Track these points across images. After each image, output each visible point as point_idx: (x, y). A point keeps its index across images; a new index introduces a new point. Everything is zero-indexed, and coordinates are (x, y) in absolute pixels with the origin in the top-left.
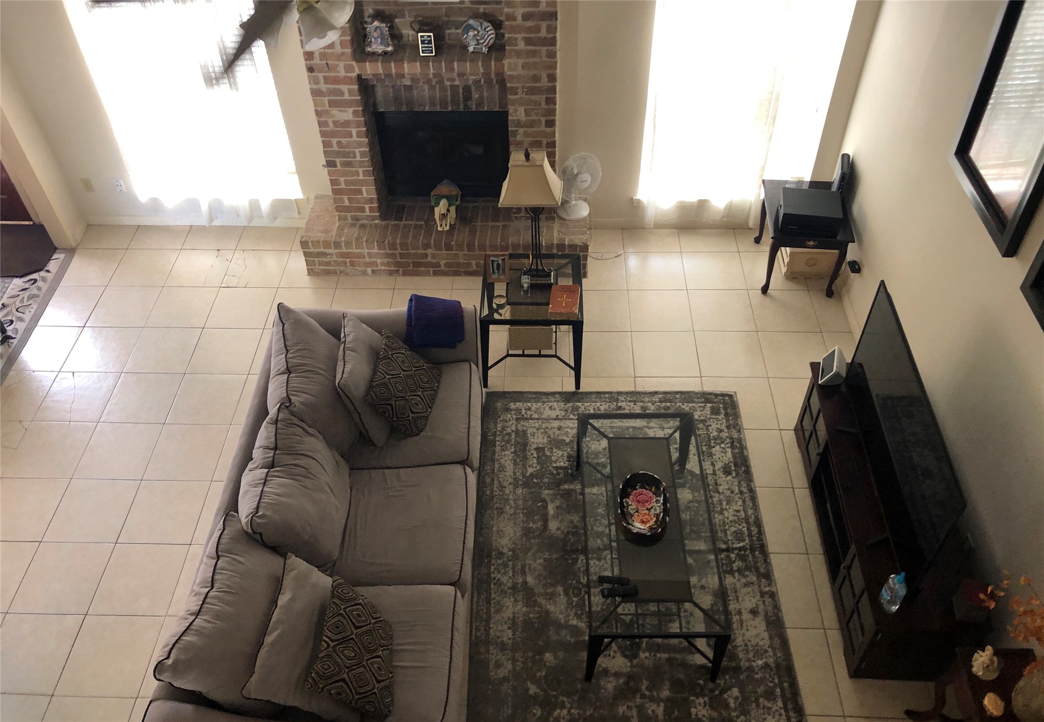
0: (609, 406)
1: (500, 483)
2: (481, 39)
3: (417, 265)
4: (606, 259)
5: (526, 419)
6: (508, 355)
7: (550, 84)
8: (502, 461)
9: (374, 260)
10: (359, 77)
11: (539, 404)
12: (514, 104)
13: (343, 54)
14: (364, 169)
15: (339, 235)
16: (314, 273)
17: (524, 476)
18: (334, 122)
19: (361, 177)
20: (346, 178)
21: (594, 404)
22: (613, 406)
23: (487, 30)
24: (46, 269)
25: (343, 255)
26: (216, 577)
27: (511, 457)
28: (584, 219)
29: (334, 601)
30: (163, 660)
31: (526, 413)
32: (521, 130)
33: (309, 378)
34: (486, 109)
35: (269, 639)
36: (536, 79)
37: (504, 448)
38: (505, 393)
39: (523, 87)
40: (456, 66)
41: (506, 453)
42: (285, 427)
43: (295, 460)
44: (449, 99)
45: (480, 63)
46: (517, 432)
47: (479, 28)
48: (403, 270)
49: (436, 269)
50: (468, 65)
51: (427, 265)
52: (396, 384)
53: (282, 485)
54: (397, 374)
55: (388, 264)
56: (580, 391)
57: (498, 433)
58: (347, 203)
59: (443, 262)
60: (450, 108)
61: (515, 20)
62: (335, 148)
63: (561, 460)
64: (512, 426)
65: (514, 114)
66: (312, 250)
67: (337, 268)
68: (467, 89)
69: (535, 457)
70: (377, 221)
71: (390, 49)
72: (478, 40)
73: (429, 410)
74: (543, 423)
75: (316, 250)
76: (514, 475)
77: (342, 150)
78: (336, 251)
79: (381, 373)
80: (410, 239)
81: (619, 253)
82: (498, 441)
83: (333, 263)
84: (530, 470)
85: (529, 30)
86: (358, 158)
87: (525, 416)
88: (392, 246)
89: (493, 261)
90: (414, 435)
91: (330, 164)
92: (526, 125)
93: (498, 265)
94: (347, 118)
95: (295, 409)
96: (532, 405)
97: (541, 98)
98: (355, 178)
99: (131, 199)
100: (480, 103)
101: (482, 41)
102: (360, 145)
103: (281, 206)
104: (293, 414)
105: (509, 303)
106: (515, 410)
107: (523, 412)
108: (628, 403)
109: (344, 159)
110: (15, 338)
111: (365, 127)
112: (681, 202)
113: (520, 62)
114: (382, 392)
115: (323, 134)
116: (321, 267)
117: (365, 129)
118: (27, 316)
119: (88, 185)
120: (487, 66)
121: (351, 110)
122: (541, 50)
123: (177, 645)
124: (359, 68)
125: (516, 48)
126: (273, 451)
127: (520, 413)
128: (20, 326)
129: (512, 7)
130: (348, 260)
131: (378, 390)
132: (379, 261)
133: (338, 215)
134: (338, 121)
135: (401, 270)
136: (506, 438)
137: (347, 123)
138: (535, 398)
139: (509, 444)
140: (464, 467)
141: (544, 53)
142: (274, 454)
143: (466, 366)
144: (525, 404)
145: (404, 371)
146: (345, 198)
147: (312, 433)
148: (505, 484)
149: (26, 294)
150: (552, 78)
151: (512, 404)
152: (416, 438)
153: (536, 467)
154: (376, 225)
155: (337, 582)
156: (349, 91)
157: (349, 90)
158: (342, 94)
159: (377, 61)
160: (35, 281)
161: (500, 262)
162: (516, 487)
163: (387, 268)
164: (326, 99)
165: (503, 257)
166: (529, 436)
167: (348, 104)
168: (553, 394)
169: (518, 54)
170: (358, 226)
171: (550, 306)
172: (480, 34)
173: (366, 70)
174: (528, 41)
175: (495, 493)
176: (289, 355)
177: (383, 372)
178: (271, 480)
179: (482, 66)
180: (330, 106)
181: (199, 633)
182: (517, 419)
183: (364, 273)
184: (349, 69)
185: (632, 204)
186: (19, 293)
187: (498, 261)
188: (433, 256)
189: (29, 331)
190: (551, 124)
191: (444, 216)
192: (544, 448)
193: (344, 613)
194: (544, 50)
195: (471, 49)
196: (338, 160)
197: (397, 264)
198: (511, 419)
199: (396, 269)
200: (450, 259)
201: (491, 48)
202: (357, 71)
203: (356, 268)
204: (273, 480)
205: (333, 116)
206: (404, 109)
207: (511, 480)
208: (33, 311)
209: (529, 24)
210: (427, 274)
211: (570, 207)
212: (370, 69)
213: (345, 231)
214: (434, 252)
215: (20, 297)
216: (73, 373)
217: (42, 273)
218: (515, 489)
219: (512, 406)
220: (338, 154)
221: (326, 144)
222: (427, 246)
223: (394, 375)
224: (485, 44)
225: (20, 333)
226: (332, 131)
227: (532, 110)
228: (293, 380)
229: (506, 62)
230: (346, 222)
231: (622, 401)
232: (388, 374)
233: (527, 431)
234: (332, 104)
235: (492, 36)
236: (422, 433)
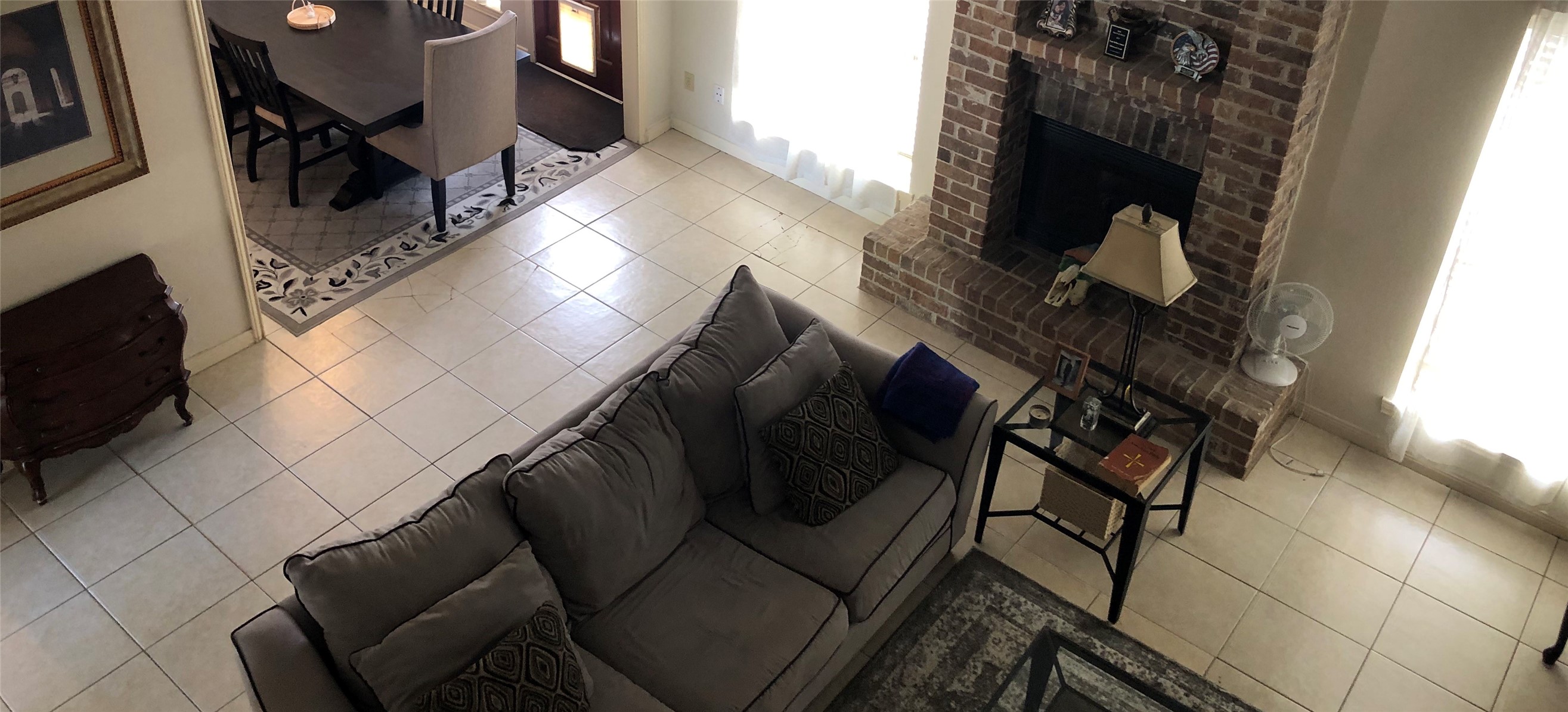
0: (1143, 673)
1: (902, 675)
2: (1196, 61)
3: (997, 337)
4: (1292, 470)
5: (1003, 616)
6: (1033, 512)
7: (1275, 156)
8: (927, 650)
9: (945, 304)
10: (1015, 55)
11: (1037, 607)
12: (1211, 166)
13: (1004, 17)
14: (981, 178)
15: (915, 252)
16: (868, 288)
17: (942, 687)
18: (965, 101)
19: (975, 188)
20: (956, 182)
21: (1120, 656)
22: (1148, 676)
23: (1209, 51)
24: (598, 152)
25: (909, 280)
26: (431, 513)
27: (941, 652)
28: (1280, 389)
29: (527, 626)
30: (305, 556)
31: (1009, 608)
32: (1213, 208)
33: (712, 365)
34: (1181, 163)
35: (424, 617)
36: (1255, 141)
37: (942, 634)
38: (999, 564)
39: (1234, 146)
40: (1144, 83)
41: (942, 643)
42: (638, 401)
43: (623, 446)
44: (1133, 131)
45: (1180, 90)
46: (976, 625)
47: (1200, 45)
48: (977, 337)
49: (1023, 357)
50: (1162, 86)
51: (1013, 345)
52: (814, 434)
53: (585, 464)
54: (823, 424)
55: (961, 319)
56: (1114, 626)
57: (949, 610)
58: (946, 215)
59: (1034, 351)
60: (1130, 144)
61: (1247, 47)
62: (956, 136)
63: (1011, 700)
64: (975, 612)
65: (1208, 180)
66: (874, 255)
67: (897, 294)
68: (1162, 127)
69: (975, 673)
70: (974, 257)
71: (1069, 32)
72: (1192, 60)
73: (848, 503)
74: (1023, 635)
75: (879, 258)
76: (929, 679)
77: (963, 142)
78: (902, 270)
79: (803, 409)
80: (1002, 296)
81: (1320, 472)
82: (942, 620)
83: (893, 284)
84: (956, 686)
85: (1263, 67)
86: (979, 161)
87: (1004, 611)
88: (974, 295)
89: (1063, 357)
90: (807, 524)
91: (943, 155)
92: (1220, 204)
93: (1069, 366)
94: (982, 102)
95: (664, 387)
96: (1025, 602)
97: (1255, 172)
98: (967, 185)
99: (726, 114)
100: (1175, 152)
101: (1198, 64)
102: (986, 143)
103: (878, 192)
104: (660, 393)
105: (1052, 426)
106: (995, 595)
107: (1007, 603)
108: (1176, 687)
109: (962, 155)
110: (516, 205)
111: (1000, 123)
112: (1469, 444)
113: (1238, 108)
114: (788, 433)
115: (947, 112)
116: (877, 284)
117: (1000, 125)
118: (543, 190)
119: (689, 81)
120: (1187, 98)
121: (990, 93)
122: (1273, 102)
123: (331, 553)
124: (1018, 42)
125: (1237, 86)
126: (605, 421)
127: (1000, 603)
128: (529, 195)
129: (1247, 27)
130: (912, 289)
131: (784, 427)
132: (951, 308)
133: (930, 227)
134: (971, 102)
135: (975, 335)
136: (956, 623)
137: (980, 109)
138: (1037, 596)
139: (953, 633)
140: (839, 602)
141: (1276, 108)
142: (605, 424)
143: (938, 475)
144: (1016, 595)
145: (837, 425)
146: (946, 207)
147: (670, 431)
148: (908, 682)
149: (563, 167)
150: (1280, 149)
151: (997, 584)
152: (808, 529)
153: (968, 687)
154: (971, 260)
155: (548, 607)
156: (996, 68)
157: (996, 66)
158: (987, 69)
159: (1043, 41)
160: (580, 159)
161: (1073, 364)
162: (919, 695)
163: (957, 324)
164: (965, 68)
165: (1080, 359)
166: (990, 640)
167: (989, 84)
168: (1069, 606)
169: (1238, 97)
170: (947, 251)
171: (1107, 458)
172: (1198, 54)
173: (1026, 49)
174: (1257, 83)
175: (885, 685)
176: (710, 328)
177: (806, 410)
178: (576, 450)
179: (1181, 94)
180: (967, 80)
181: (363, 557)
182: (989, 609)
183: (927, 318)
184: (1004, 39)
185: (1380, 408)
186: (555, 164)
187: (1070, 361)
188: (1024, 333)
189: (535, 204)
190: (1261, 216)
191: (1064, 287)
192: (1000, 670)
193: (524, 648)
194: (1278, 103)
195: (1178, 69)
196: (953, 154)
197: (972, 324)
198: (982, 603)
199: (971, 331)
200: (1045, 352)
201: (1206, 77)
202: (1015, 45)
203: (920, 305)
204: (579, 451)
205: (966, 93)
206: (1068, 122)
207: (919, 681)
208: (553, 187)
209: (1265, 59)
210: (1007, 358)
211: (1265, 361)
212: (1033, 49)
213: (927, 250)
214: (1026, 329)
215: (553, 169)
216: (538, 266)
217: (592, 155)
218: (916, 696)
219: (996, 587)
220: (956, 145)
221: (946, 127)
222: (1019, 316)
223: (818, 421)
224: (1200, 69)
225: (525, 202)
226: (958, 112)
227: (1237, 184)
228: (691, 357)
229: (1217, 102)
230: (936, 240)
231: (1170, 679)
232: (810, 417)
233: (991, 631)
234: (971, 77)
235: (1214, 61)
236: (818, 528)
